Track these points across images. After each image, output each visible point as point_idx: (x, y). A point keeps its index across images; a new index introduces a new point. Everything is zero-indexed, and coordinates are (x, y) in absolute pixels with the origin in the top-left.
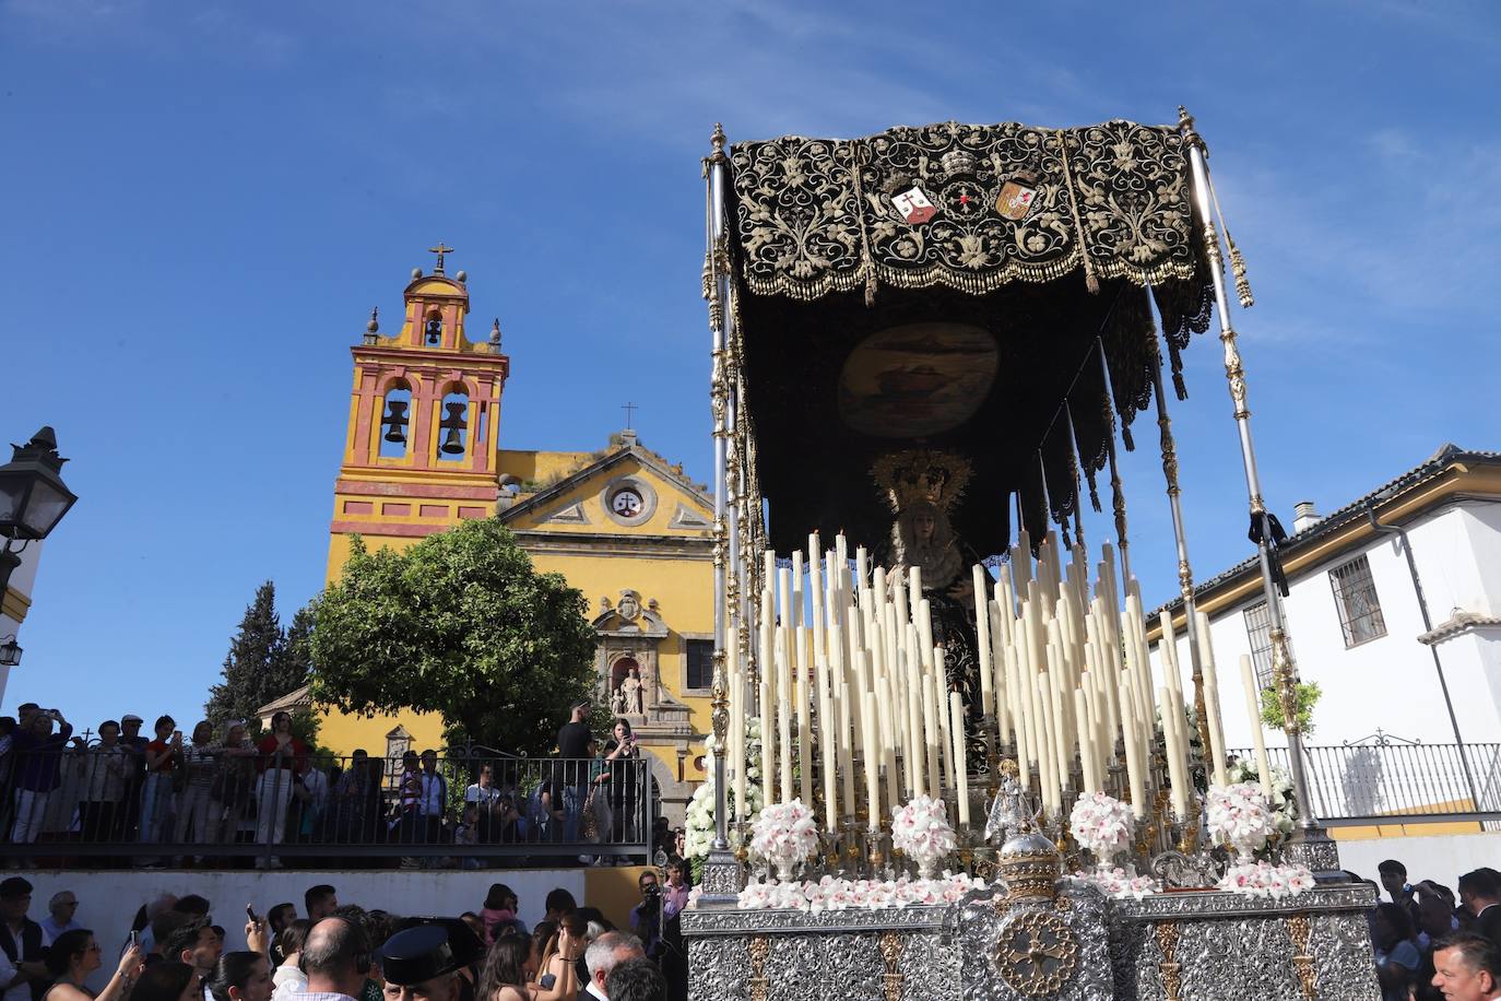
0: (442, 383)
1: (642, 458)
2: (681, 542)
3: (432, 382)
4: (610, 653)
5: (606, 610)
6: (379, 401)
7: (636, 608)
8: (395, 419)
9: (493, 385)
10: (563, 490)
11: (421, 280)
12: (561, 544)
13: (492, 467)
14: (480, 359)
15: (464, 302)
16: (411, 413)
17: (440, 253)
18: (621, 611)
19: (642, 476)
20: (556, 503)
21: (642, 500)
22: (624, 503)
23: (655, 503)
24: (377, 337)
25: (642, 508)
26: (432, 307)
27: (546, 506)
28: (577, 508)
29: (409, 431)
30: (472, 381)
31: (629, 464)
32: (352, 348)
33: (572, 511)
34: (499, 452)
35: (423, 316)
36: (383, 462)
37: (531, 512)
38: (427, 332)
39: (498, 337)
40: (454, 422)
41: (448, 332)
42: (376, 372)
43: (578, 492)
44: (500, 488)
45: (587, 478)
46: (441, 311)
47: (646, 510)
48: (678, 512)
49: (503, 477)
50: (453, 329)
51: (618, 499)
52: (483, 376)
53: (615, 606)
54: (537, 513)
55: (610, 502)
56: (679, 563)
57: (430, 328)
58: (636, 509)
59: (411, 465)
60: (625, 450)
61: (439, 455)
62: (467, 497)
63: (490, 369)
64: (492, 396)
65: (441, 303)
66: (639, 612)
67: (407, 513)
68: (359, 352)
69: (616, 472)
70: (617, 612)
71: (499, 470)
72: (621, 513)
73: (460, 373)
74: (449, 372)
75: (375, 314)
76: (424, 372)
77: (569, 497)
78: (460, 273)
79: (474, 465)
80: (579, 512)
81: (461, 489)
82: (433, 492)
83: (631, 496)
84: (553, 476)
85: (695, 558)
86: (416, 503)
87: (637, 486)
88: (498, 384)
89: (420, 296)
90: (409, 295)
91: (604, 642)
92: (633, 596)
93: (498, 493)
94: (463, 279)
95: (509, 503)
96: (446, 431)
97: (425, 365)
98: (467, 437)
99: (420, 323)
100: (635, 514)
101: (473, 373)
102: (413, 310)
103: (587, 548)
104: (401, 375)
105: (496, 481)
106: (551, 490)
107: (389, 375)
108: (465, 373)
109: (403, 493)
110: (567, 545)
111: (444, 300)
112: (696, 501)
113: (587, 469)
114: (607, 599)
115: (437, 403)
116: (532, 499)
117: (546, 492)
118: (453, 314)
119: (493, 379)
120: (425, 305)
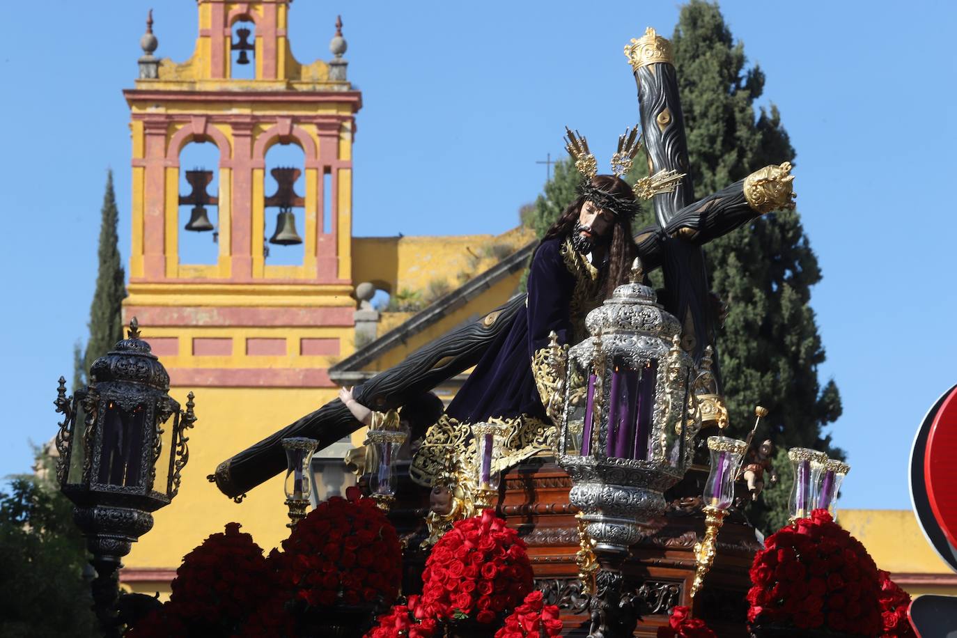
0: (262, 141)
3: (248, 140)
6: (173, 171)
8: (198, 198)
9: (339, 138)
10: (451, 309)
13: (345, 273)
14: (315, 99)
16: (220, 187)
20: (442, 326)
24: (157, 64)
26: (239, 10)
27: (426, 331)
29: (220, 216)
30: (307, 132)
32: (126, 92)
34: (356, 243)
35: (225, 25)
36: (187, 272)
37: (405, 343)
38: (233, 48)
39: (342, 50)
40: (285, 198)
41: (266, 51)
42: (165, 126)
44: (359, 307)
49: (363, 288)
50: (272, 45)
52: (323, 125)
59: (227, 274)
61: (266, 252)
62: (312, 323)
63: (334, 113)
64: (338, 155)
67: (227, 351)
68: (135, 98)
71: (355, 283)
73: (288, 121)
74: (271, 120)
75: (151, 25)
76: (237, 126)
77: (460, 314)
79: (319, 270)
81: (303, 312)
82: (263, 318)
84: (437, 285)
86: (239, 335)
88: (346, 136)
93: (356, 315)
95: (376, 331)
97: (235, 111)
98: (305, 218)
99: (221, 39)
101: (308, 120)
102: (210, 14)
104: (201, 131)
105: (353, 295)
106: (433, 309)
107: (183, 132)
108: (295, 120)
109: (221, 322)
113: (486, 274)
115: (259, 169)
116: (406, 324)
117: (426, 313)
118: (271, 19)
119: (340, 128)
120: (227, 5)
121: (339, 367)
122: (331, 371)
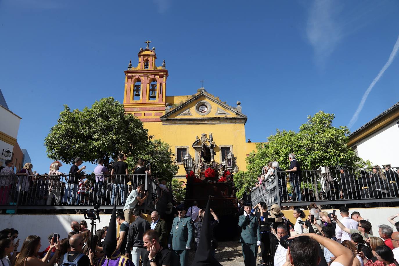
0: (149, 79)
1: (206, 95)
2: (219, 119)
3: (146, 79)
4: (199, 152)
5: (197, 139)
6: (132, 85)
7: (206, 139)
8: (137, 90)
9: (163, 78)
10: (184, 106)
11: (143, 51)
12: (184, 122)
13: (164, 101)
14: (160, 71)
15: (154, 56)
16: (141, 88)
17: (148, 43)
18: (202, 140)
19: (206, 100)
20: (182, 110)
21: (207, 107)
22: (202, 109)
23: (211, 108)
24: (131, 68)
25: (207, 110)
26: (146, 58)
27: (179, 111)
28: (188, 111)
29: (141, 93)
30: (157, 77)
31: (203, 97)
32: (125, 71)
33: (186, 112)
34: (166, 97)
35: (143, 61)
36: (134, 102)
37: (175, 113)
38: (145, 65)
39: (164, 65)
40: (153, 89)
41: (150, 64)
42: (131, 77)
43: (188, 106)
44: (166, 107)
45: (191, 102)
46: (148, 59)
47: (208, 111)
48: (218, 110)
49: (167, 104)
50: (152, 63)
51: (200, 108)
52: (160, 76)
53: (200, 138)
54: (177, 113)
55: (198, 109)
56: (218, 125)
57: (146, 64)
58: (206, 110)
59: (141, 102)
60: (201, 93)
61: (149, 99)
62: (157, 110)
63: (162, 74)
64: (163, 81)
65: (148, 56)
66: (207, 140)
67: (141, 116)
68: (126, 72)
69: (199, 100)
70: (201, 140)
71: (166, 103)
72: (201, 112)
73: (154, 75)
74: (151, 75)
75: (131, 62)
76: (144, 76)
77: (186, 108)
78: (153, 48)
79: (159, 101)
80: (189, 112)
81: (156, 108)
82: (148, 109)
83: (204, 107)
84: (181, 102)
85: (223, 123)
86: (143, 112)
87: (205, 103)
88: (165, 78)
89: (142, 55)
90: (139, 56)
91: (197, 149)
92: (205, 135)
93: (166, 108)
94: (154, 49)
95: (169, 111)
96: (151, 92)
97: (144, 74)
98: (157, 93)
99: (142, 63)
100: (205, 112)
101: (158, 75)
102: (141, 59)
103: (191, 122)
104: (138, 78)
105: (165, 105)
107: (134, 78)
108: (155, 75)
109: (140, 110)
110: (186, 122)
111: (149, 56)
112: (223, 107)
113: (191, 100)
114: (197, 137)
115: (148, 85)
116: (175, 109)
117: (179, 107)
118: (152, 59)
119: (164, 76)
120: (144, 57)
121: (162, 117)
122: (160, 118)
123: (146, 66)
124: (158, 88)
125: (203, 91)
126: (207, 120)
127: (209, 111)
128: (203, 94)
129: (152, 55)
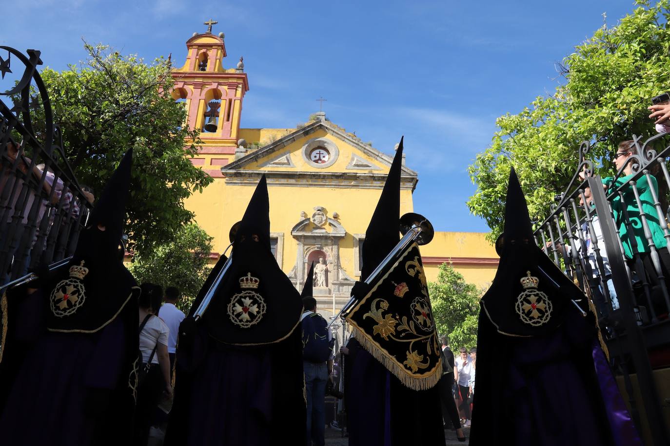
0: (205, 90)
1: (328, 127)
2: (355, 177)
3: (200, 90)
4: (306, 247)
5: (304, 219)
7: (324, 218)
9: (236, 90)
10: (277, 147)
11: (198, 36)
12: (275, 180)
13: (234, 135)
14: (231, 76)
15: (222, 47)
17: (210, 24)
18: (314, 220)
19: (329, 138)
20: (273, 155)
21: (328, 152)
22: (318, 156)
23: (338, 154)
25: (329, 159)
26: (203, 50)
27: (267, 156)
28: (287, 157)
30: (224, 89)
31: (320, 131)
33: (283, 159)
34: (239, 130)
35: (197, 55)
37: (256, 161)
38: (200, 66)
39: (242, 66)
40: (212, 112)
41: (211, 62)
43: (287, 148)
44: (238, 147)
45: (293, 140)
46: (208, 52)
47: (331, 159)
48: (353, 159)
49: (240, 141)
50: (214, 61)
51: (314, 153)
52: (230, 86)
53: (310, 216)
54: (260, 161)
55: (308, 155)
56: (354, 190)
57: (202, 63)
58: (326, 159)
60: (317, 123)
61: (202, 131)
62: (217, 153)
63: (235, 81)
64: (235, 96)
65: (208, 48)
66: (326, 220)
69: (311, 136)
70: (312, 220)
71: (238, 138)
72: (316, 161)
73: (217, 84)
74: (210, 84)
75: (170, 57)
76: (196, 85)
77: (281, 151)
78: (220, 34)
79: (223, 135)
80: (288, 160)
81: (214, 148)
83: (322, 151)
84: (271, 138)
85: (364, 187)
87: (325, 144)
88: (240, 90)
89: (195, 45)
90: (190, 44)
91: (303, 240)
92: (322, 211)
93: (237, 150)
94: (222, 37)
95: (243, 155)
96: (208, 118)
97: (196, 80)
98: (220, 121)
99: (194, 59)
100: (324, 162)
101: (224, 84)
102: (192, 53)
103: (292, 181)
104: (181, 87)
105: (236, 143)
106: (269, 146)
108: (220, 84)
110: (280, 180)
111: (210, 46)
112: (364, 152)
113: (293, 134)
114: (304, 213)
115: (202, 102)
116: (257, 152)
117: (266, 147)
118: (215, 54)
119: (237, 87)
120: (199, 49)
121: (226, 167)
122: (222, 169)
123: (203, 65)
124: (222, 111)
125: (323, 118)
126: (328, 178)
127: (333, 160)
128: (322, 123)
129: (216, 45)
